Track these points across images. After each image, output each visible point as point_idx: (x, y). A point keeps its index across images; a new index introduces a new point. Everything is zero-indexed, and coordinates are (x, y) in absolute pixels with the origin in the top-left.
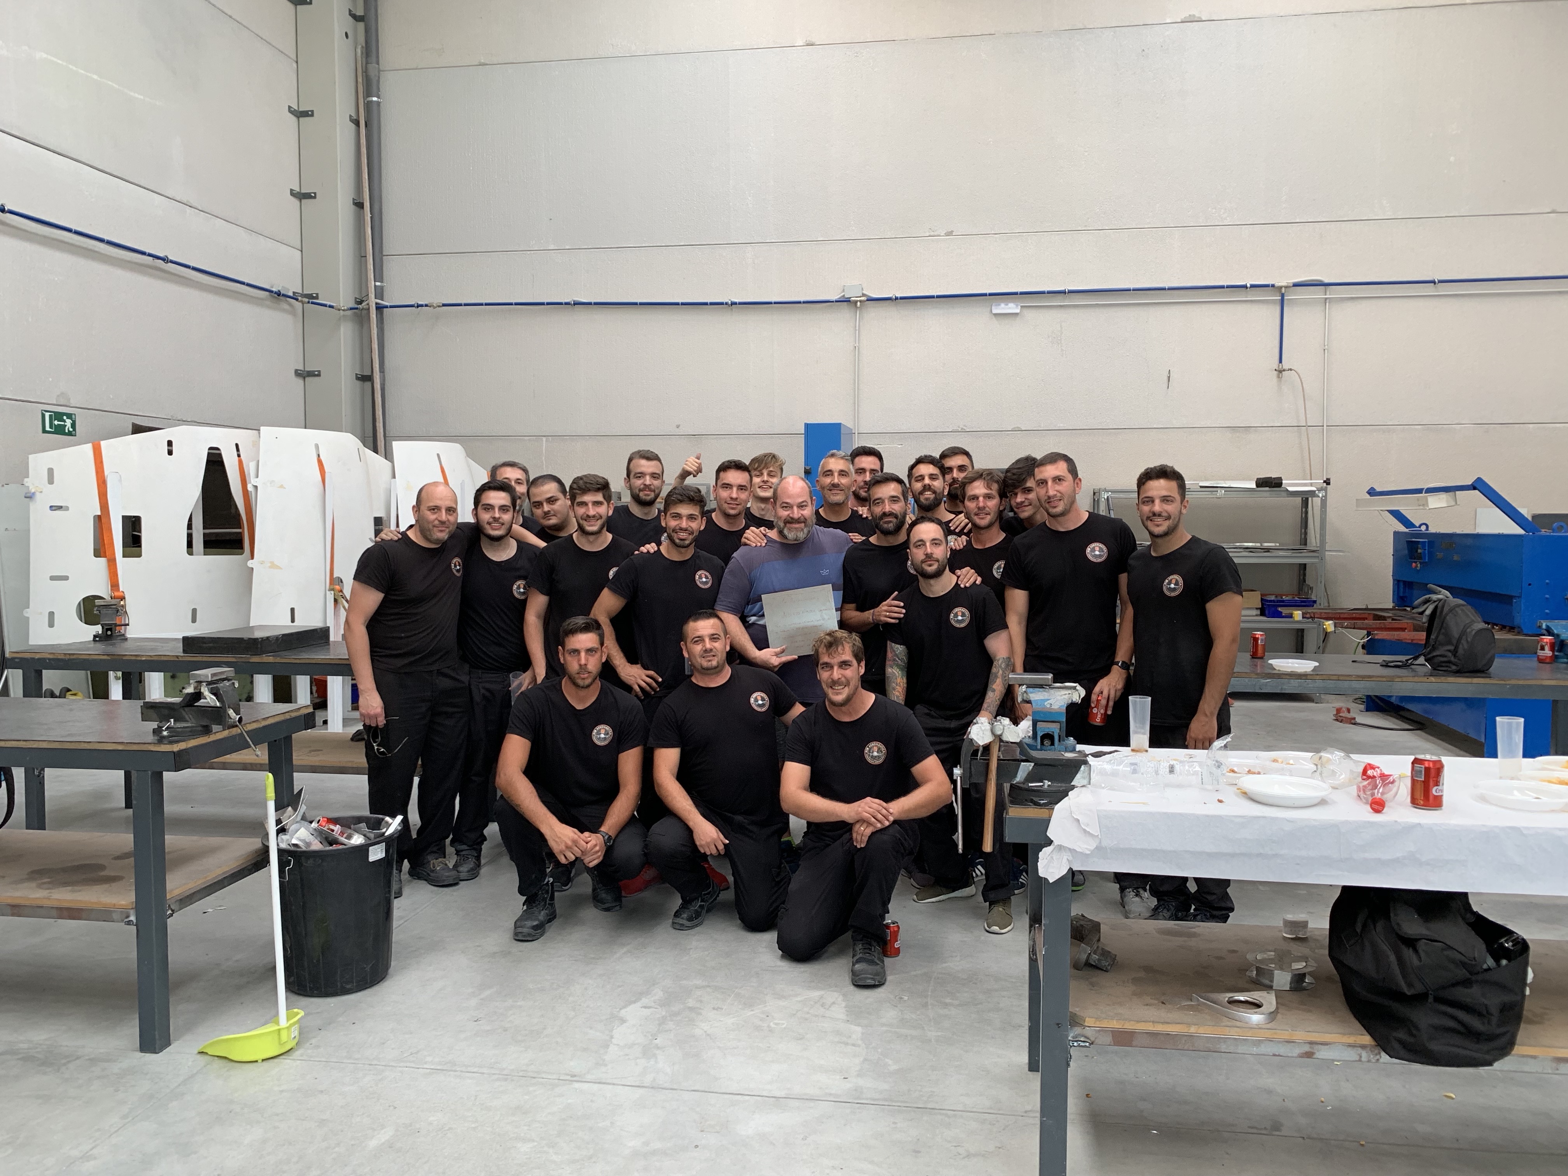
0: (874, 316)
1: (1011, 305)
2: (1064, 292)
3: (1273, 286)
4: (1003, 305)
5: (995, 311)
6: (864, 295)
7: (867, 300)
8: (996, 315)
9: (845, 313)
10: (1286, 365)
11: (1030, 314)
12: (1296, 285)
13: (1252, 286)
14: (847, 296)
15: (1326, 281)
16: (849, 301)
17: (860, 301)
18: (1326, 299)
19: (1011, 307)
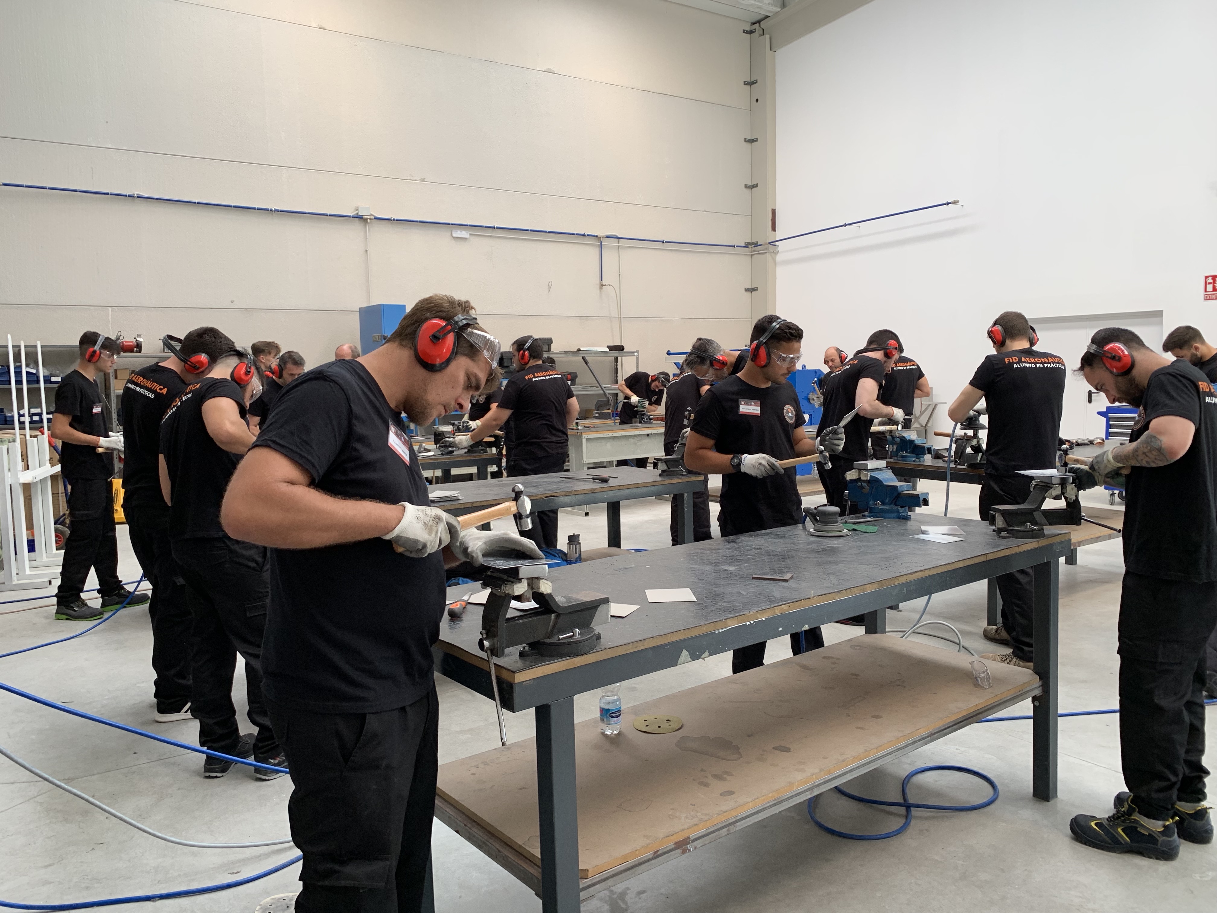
0: (377, 230)
1: (464, 232)
2: (493, 228)
3: (597, 236)
4: (459, 232)
5: (454, 235)
6: (372, 215)
7: (375, 219)
8: (454, 238)
9: (357, 225)
10: (604, 282)
11: (474, 240)
12: (607, 237)
13: (588, 235)
14: (360, 214)
15: (619, 236)
16: (362, 218)
17: (370, 219)
18: (619, 246)
19: (463, 234)
